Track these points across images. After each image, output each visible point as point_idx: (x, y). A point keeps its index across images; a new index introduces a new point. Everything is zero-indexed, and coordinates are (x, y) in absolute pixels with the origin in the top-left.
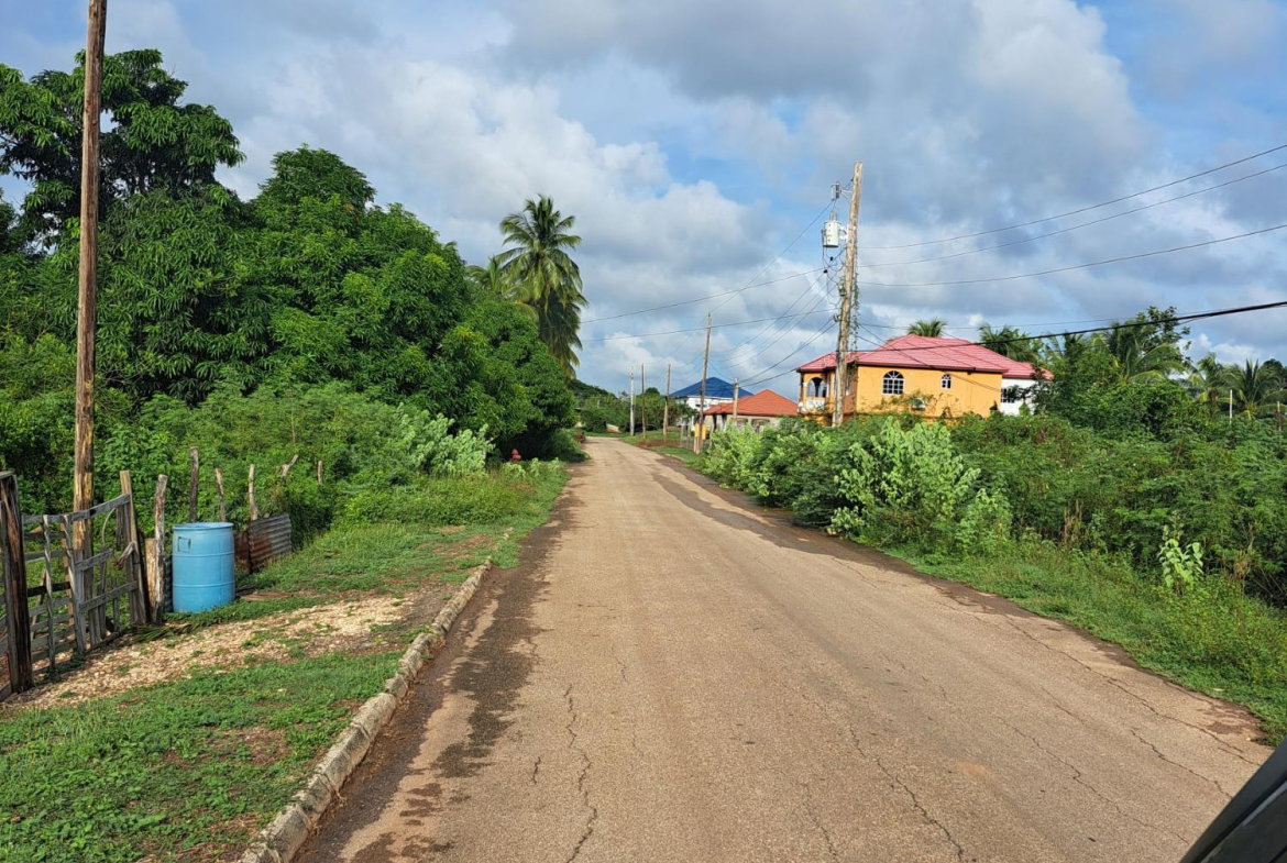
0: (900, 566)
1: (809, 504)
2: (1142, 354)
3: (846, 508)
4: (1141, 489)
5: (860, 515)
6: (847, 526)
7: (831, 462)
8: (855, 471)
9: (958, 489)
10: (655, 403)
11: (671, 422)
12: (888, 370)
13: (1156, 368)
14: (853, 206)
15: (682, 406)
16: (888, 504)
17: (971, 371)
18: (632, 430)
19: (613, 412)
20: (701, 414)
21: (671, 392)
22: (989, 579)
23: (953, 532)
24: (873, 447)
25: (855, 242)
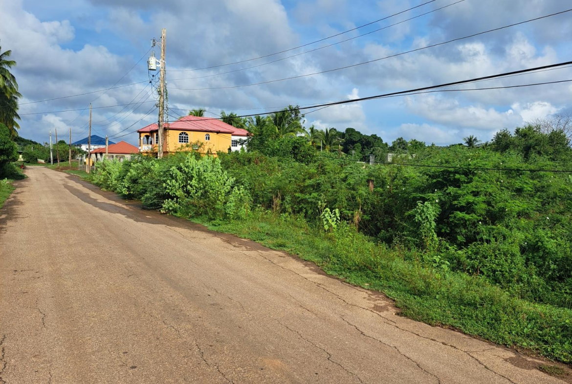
0: (200, 227)
1: (150, 198)
2: (287, 126)
3: (170, 199)
4: (306, 184)
5: (177, 202)
6: (171, 208)
7: (160, 176)
8: (174, 181)
9: (225, 188)
10: (64, 148)
11: (73, 157)
12: (181, 132)
13: (292, 131)
14: (162, 51)
15: (78, 150)
16: (191, 196)
17: (218, 132)
18: (52, 162)
19: (40, 152)
20: (89, 153)
21: (72, 143)
22: (245, 232)
23: (225, 209)
24: (181, 168)
25: (165, 68)
